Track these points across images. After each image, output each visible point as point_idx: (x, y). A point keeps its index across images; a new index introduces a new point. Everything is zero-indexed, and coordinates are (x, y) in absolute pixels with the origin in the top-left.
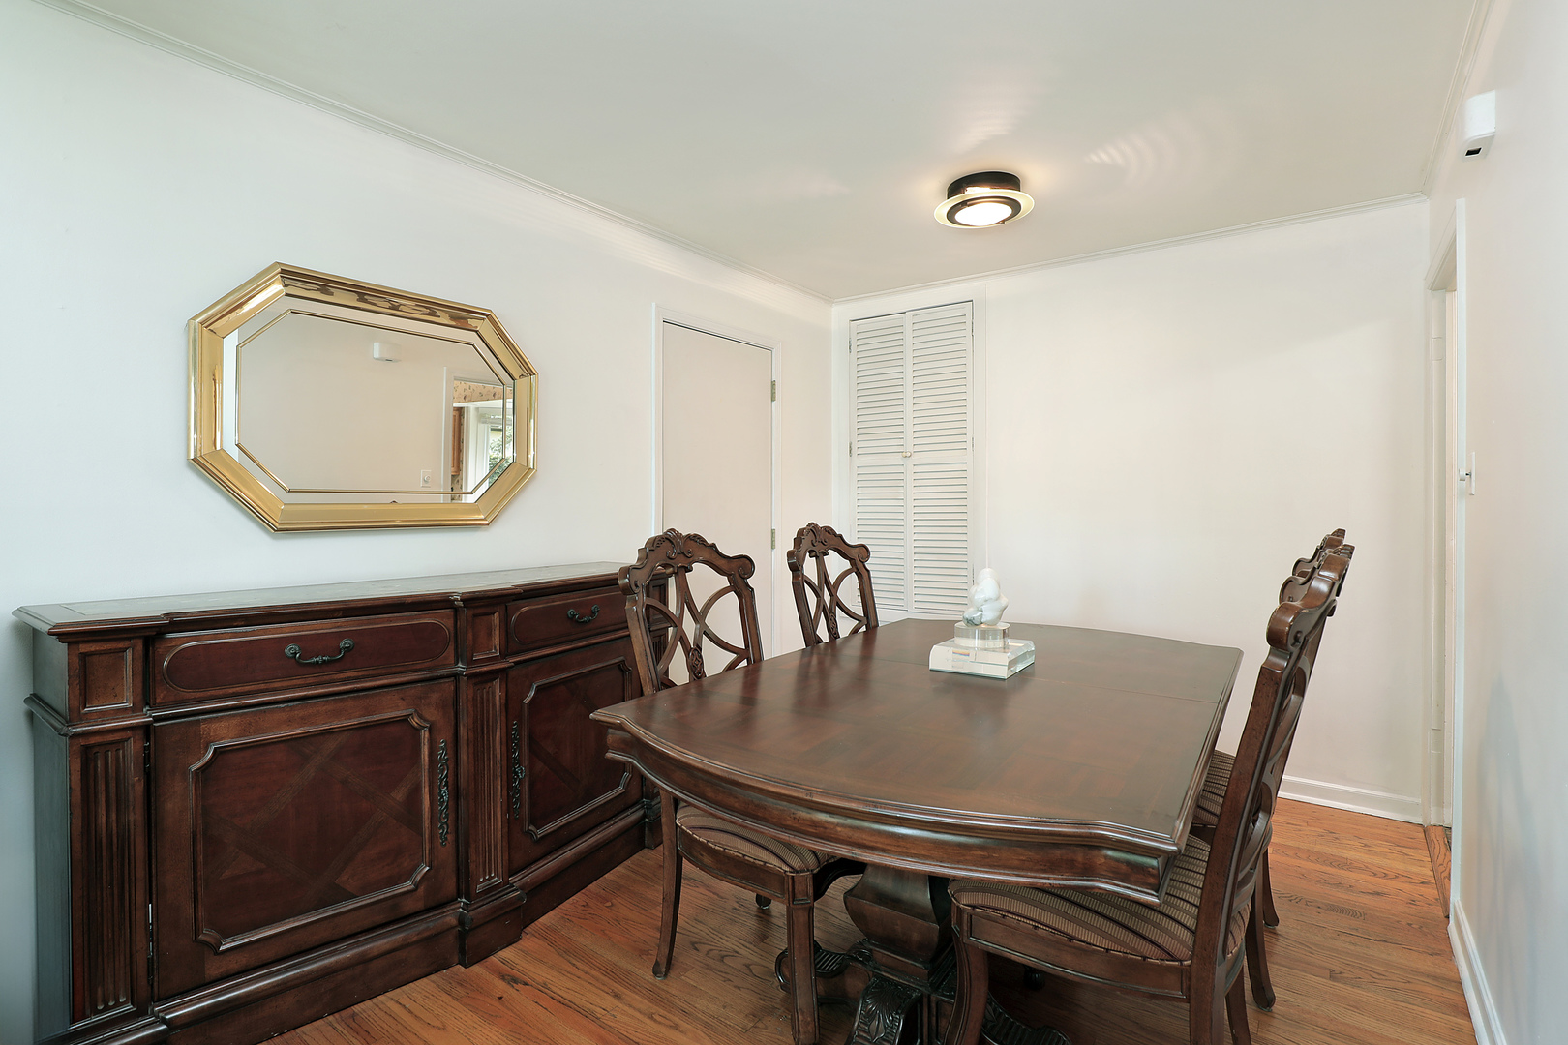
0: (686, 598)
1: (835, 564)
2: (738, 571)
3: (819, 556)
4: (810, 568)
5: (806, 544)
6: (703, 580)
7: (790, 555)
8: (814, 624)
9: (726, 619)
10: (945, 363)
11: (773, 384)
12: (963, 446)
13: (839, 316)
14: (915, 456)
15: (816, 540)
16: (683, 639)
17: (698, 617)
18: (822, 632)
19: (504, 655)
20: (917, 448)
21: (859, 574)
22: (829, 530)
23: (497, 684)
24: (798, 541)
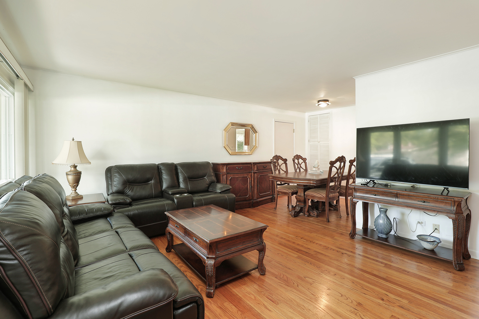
0: (278, 164)
1: (301, 161)
2: (285, 161)
3: (298, 159)
4: (296, 161)
5: (295, 157)
6: (281, 162)
7: (293, 159)
8: (297, 170)
9: (283, 167)
10: (325, 125)
11: (294, 130)
12: (328, 140)
13: (307, 115)
14: (320, 142)
15: (298, 157)
16: (278, 169)
17: (280, 166)
18: (298, 170)
19: (257, 171)
20: (320, 141)
21: (305, 163)
22: (300, 156)
23: (256, 174)
24: (294, 157)
